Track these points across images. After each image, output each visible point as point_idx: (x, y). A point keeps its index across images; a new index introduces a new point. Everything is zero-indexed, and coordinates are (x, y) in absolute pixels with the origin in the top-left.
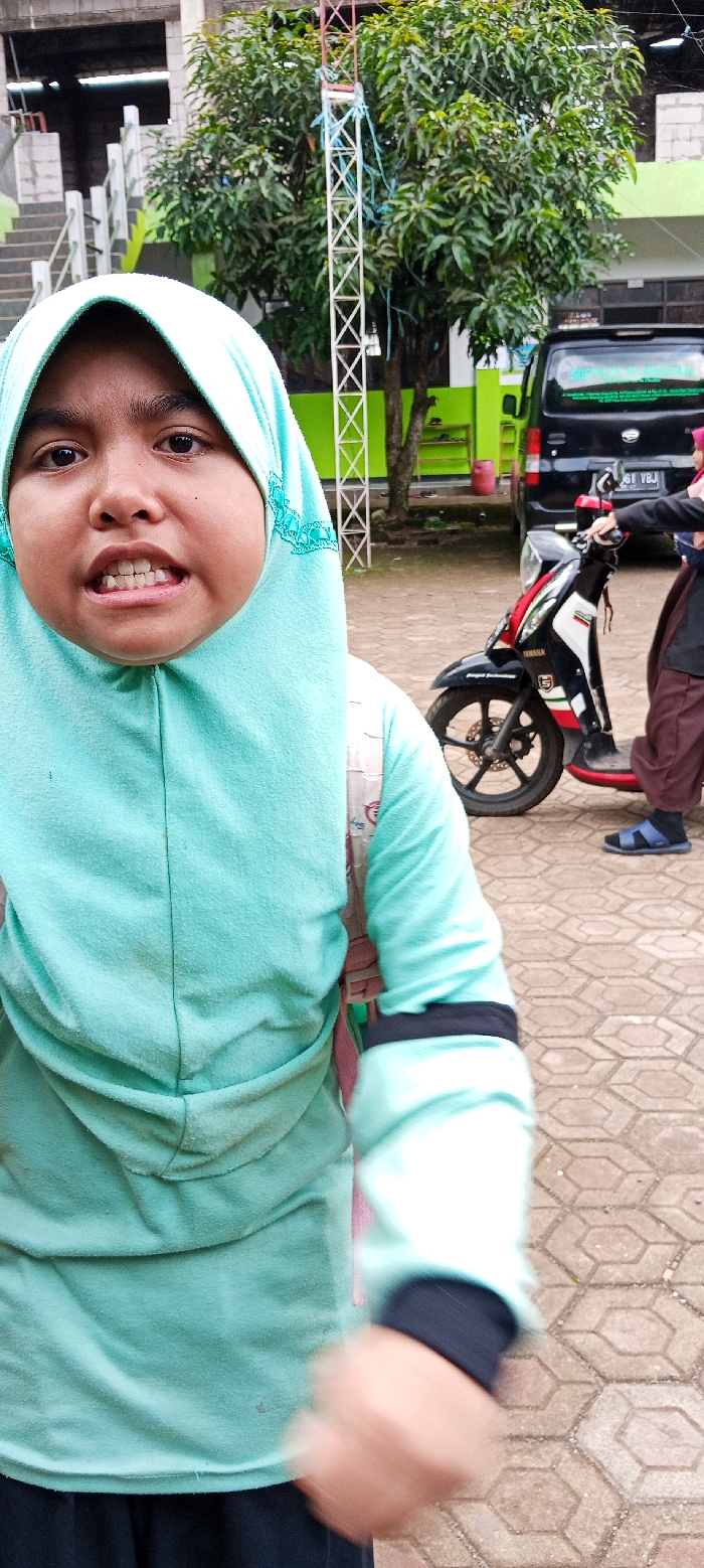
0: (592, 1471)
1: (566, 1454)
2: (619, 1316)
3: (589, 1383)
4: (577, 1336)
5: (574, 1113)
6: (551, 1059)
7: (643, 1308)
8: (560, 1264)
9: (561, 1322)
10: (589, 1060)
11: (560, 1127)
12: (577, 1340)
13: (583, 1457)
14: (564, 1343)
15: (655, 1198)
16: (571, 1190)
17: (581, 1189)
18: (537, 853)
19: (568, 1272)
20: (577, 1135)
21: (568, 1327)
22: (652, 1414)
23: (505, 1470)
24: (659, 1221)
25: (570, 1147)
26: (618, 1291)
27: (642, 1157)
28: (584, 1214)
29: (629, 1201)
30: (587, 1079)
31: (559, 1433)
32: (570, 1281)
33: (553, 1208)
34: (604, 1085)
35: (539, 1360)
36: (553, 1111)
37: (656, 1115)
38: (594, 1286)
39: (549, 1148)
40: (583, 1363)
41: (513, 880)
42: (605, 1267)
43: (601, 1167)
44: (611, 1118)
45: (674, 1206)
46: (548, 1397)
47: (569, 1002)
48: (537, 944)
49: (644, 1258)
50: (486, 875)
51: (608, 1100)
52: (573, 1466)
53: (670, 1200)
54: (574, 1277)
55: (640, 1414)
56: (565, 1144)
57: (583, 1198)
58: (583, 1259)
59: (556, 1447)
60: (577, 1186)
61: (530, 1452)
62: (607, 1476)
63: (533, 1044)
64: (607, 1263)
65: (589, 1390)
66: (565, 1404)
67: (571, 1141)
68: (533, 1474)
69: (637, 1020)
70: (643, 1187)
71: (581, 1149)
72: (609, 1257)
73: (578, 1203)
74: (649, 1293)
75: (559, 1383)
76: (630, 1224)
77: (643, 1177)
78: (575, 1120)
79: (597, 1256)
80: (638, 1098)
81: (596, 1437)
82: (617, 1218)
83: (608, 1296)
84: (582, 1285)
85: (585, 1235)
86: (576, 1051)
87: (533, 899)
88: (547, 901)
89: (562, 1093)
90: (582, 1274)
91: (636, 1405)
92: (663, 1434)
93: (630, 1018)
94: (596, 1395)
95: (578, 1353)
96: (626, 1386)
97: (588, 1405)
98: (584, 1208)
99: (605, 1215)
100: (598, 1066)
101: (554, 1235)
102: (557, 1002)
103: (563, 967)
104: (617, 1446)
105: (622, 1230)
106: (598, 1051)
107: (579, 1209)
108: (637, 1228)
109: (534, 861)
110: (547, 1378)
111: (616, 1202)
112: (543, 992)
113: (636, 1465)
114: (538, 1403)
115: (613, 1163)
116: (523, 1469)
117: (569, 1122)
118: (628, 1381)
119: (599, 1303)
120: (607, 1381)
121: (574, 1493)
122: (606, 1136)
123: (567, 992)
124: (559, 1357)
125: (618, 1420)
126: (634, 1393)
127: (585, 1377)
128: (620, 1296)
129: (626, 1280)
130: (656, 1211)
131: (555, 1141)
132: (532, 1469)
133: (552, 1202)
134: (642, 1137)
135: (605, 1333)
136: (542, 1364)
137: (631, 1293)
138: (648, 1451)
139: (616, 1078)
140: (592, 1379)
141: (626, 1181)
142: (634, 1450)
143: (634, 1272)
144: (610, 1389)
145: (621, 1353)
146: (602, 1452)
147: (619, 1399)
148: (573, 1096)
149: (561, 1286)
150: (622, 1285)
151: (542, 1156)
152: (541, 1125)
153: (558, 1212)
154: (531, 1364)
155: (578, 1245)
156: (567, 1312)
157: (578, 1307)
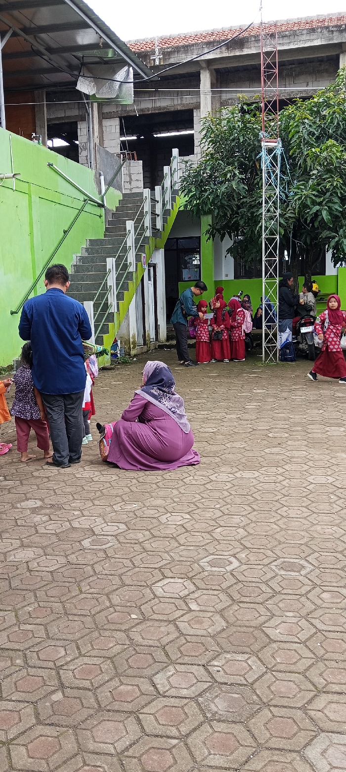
0: (308, 766)
1: (298, 758)
2: (333, 705)
3: (314, 731)
4: (313, 711)
5: (330, 619)
6: (325, 596)
7: (345, 703)
8: (311, 682)
9: (306, 705)
10: (343, 597)
11: (323, 625)
12: (312, 713)
13: (305, 759)
14: (306, 714)
16: (322, 652)
17: (327, 652)
18: (337, 503)
19: (314, 685)
20: (330, 629)
21: (309, 707)
22: (340, 746)
23: (270, 761)
25: (325, 633)
26: (335, 695)
28: (326, 662)
30: (339, 606)
31: (296, 749)
32: (314, 689)
33: (313, 658)
35: (293, 719)
36: (321, 618)
38: (324, 692)
39: (316, 633)
40: (313, 723)
41: (323, 514)
42: (331, 685)
43: (339, 643)
46: (295, 735)
47: (338, 572)
48: (329, 545)
50: (310, 511)
52: (300, 763)
54: (316, 688)
55: (335, 745)
56: (323, 632)
58: (322, 680)
59: (294, 755)
60: (325, 650)
61: (282, 755)
62: (315, 769)
63: (318, 588)
64: (333, 683)
65: (314, 734)
66: (302, 737)
67: (326, 631)
68: (282, 764)
71: (331, 635)
72: (334, 681)
73: (325, 657)
75: (300, 729)
78: (331, 623)
79: (328, 680)
81: (312, 753)
82: (341, 665)
83: (330, 697)
84: (319, 692)
85: (325, 671)
86: (337, 593)
87: (331, 524)
88: (338, 525)
89: (328, 611)
90: (320, 687)
91: (333, 742)
92: (343, 755)
94: (316, 736)
95: (312, 719)
96: (331, 734)
97: (312, 740)
98: (327, 660)
99: (336, 663)
101: (311, 670)
102: (333, 571)
103: (339, 556)
104: (321, 757)
105: (342, 670)
107: (324, 660)
109: (335, 506)
110: (295, 727)
111: (343, 659)
112: (327, 566)
113: (328, 765)
114: (290, 737)
115: (344, 642)
116: (277, 762)
117: (328, 623)
118: (332, 732)
119: (325, 699)
120: (323, 731)
123: (339, 567)
124: (303, 719)
125: (324, 747)
126: (333, 737)
127: (313, 728)
128: (336, 697)
129: (340, 691)
131: (320, 631)
132: (282, 762)
133: (313, 656)
135: (325, 711)
136: (295, 721)
137: (341, 697)
138: (335, 761)
140: (316, 730)
142: (329, 759)
143: (344, 688)
144: (323, 734)
145: (331, 721)
146: (314, 759)
147: (327, 739)
148: (332, 612)
149: (310, 691)
150: (338, 693)
151: (312, 636)
152: (314, 624)
153: (314, 660)
154: (290, 721)
155: (321, 675)
156: (310, 702)
157: (316, 700)
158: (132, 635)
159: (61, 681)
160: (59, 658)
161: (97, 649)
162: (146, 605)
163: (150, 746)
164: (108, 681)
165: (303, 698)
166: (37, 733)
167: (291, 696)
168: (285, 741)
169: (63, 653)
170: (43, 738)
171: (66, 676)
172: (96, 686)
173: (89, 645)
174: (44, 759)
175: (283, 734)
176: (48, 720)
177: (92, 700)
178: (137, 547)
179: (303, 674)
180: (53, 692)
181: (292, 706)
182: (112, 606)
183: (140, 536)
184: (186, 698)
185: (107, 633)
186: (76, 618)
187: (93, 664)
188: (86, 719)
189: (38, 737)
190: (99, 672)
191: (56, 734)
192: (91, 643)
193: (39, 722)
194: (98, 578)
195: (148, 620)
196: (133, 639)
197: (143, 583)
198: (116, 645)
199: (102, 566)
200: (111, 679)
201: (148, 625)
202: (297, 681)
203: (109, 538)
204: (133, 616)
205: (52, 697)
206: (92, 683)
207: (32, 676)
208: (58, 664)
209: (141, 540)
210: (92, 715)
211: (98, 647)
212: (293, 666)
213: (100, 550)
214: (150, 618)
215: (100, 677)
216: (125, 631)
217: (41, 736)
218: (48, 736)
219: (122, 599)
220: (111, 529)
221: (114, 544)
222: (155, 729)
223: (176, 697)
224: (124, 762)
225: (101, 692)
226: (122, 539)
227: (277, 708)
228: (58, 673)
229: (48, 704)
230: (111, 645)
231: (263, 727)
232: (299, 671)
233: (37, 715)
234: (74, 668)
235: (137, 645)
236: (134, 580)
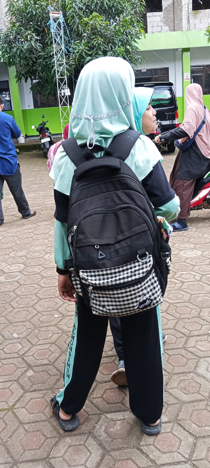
0: (202, 378)
1: (195, 375)
2: (199, 343)
4: (190, 348)
5: (174, 297)
7: (205, 340)
8: (180, 332)
9: (184, 346)
11: (171, 300)
12: (190, 349)
13: (199, 375)
14: (187, 350)
15: (201, 315)
16: (178, 315)
17: (181, 314)
19: (184, 334)
20: (176, 302)
21: (186, 346)
23: (180, 381)
24: (204, 320)
25: (175, 305)
26: (197, 337)
27: (195, 305)
29: (194, 316)
30: (175, 288)
31: (191, 371)
34: (180, 289)
36: (168, 297)
37: (196, 295)
38: (191, 336)
40: (193, 354)
42: (193, 332)
43: (185, 309)
44: (184, 297)
45: (207, 316)
46: (186, 363)
49: (202, 329)
51: (183, 293)
52: (197, 378)
53: (205, 313)
54: (185, 335)
57: (182, 317)
58: (186, 330)
59: (192, 374)
61: (185, 376)
62: (206, 379)
65: (196, 360)
66: (191, 364)
68: (187, 380)
69: (185, 273)
70: (198, 312)
71: (178, 305)
72: (193, 329)
74: (206, 337)
75: (188, 360)
76: (196, 321)
77: (197, 310)
78: (175, 298)
79: (189, 329)
80: (190, 291)
81: (201, 371)
82: (193, 320)
83: (195, 338)
84: (188, 337)
85: (185, 325)
86: (170, 282)
89: (169, 292)
90: (187, 334)
93: (183, 272)
94: (198, 361)
95: (191, 352)
97: (197, 364)
98: (183, 319)
99: (189, 320)
100: (177, 285)
101: (177, 326)
104: (207, 372)
105: (194, 323)
106: (176, 281)
107: (182, 319)
108: (199, 322)
110: (185, 359)
111: (191, 316)
114: (184, 365)
115: (188, 307)
116: (184, 380)
118: (206, 357)
119: (193, 340)
120: (201, 358)
121: (200, 384)
122: (184, 301)
124: (186, 354)
125: (206, 366)
126: (208, 360)
127: (195, 357)
128: (198, 338)
129: (199, 334)
130: (202, 318)
131: (171, 304)
133: (174, 318)
134: (194, 301)
135: (197, 347)
136: (182, 356)
137: (201, 337)
139: (183, 288)
140: (196, 358)
141: (192, 311)
143: (200, 332)
144: (201, 359)
145: (202, 351)
146: (204, 374)
147: (205, 361)
148: (172, 293)
149: (182, 337)
150: (198, 336)
151: (168, 308)
152: (166, 300)
153: (176, 320)
154: (179, 356)
155: (184, 327)
156: (186, 343)
157: (188, 342)
158: (60, 327)
159: (28, 363)
160: (20, 350)
161: (42, 339)
162: (61, 308)
163: (105, 388)
164: (59, 357)
165: (181, 342)
166: (29, 398)
167: (173, 342)
168: (183, 368)
169: (21, 347)
170: (34, 400)
171: (30, 360)
172: (53, 361)
173: (36, 338)
174: (40, 412)
175: (179, 364)
176: (31, 388)
177: (55, 370)
178: (38, 276)
179: (174, 328)
180: (26, 371)
181: (177, 347)
182: (38, 312)
183: (36, 269)
184: (112, 356)
185: (44, 329)
186: (18, 324)
187: (44, 349)
188: (56, 382)
189: (30, 400)
190: (51, 353)
191: (41, 396)
192: (36, 336)
193: (26, 392)
194: (21, 298)
195: (66, 316)
196: (63, 329)
197: (52, 296)
198: (53, 335)
199: (20, 290)
200: (60, 355)
201: (68, 319)
202: (173, 334)
203: (17, 274)
204: (56, 316)
205: (27, 375)
206: (49, 360)
207: (7, 364)
208: (21, 353)
209: (38, 272)
210: (59, 379)
211: (42, 338)
212: (166, 326)
213: (14, 281)
214: (67, 315)
215: (53, 355)
216: (55, 325)
217: (31, 399)
218: (37, 398)
219: (44, 307)
220: (14, 268)
221: (21, 276)
222: (103, 378)
223: (106, 357)
224: (93, 402)
225: (58, 364)
226: (25, 273)
227: (169, 351)
228: (23, 359)
229: (26, 379)
230: (50, 335)
231: (166, 363)
232: (171, 328)
233: (22, 387)
234: (32, 354)
235: (67, 332)
236: (46, 295)
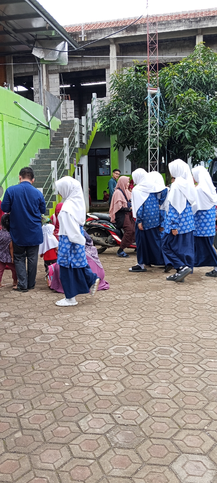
0: (174, 474)
1: (168, 470)
2: (190, 437)
3: (178, 453)
5: (188, 384)
6: (185, 369)
7: (197, 436)
8: (176, 422)
9: (173, 437)
10: (196, 370)
11: (184, 388)
12: (176, 442)
13: (172, 470)
14: (173, 443)
15: (206, 408)
16: (183, 404)
18: (193, 312)
19: (178, 425)
20: (188, 390)
21: (175, 438)
22: (193, 462)
23: (150, 472)
24: (206, 414)
25: (185, 393)
26: (191, 431)
27: (206, 397)
28: (186, 411)
29: (199, 408)
30: (194, 376)
31: (167, 464)
32: (178, 427)
33: (177, 408)
34: (199, 377)
35: (165, 446)
36: (183, 383)
37: (212, 386)
38: (184, 429)
39: (179, 393)
40: (177, 448)
41: (184, 320)
42: (188, 424)
43: (193, 399)
44: (199, 386)
45: (212, 410)
46: (166, 456)
47: (194, 354)
48: (187, 338)
49: (200, 423)
50: (177, 318)
51: (199, 381)
52: (169, 473)
53: (211, 408)
54: (179, 426)
55: (190, 462)
56: (184, 392)
57: (186, 406)
58: (183, 422)
59: (165, 468)
60: (185, 403)
61: (158, 468)
62: (178, 476)
63: (181, 365)
64: (189, 423)
65: (177, 455)
66: (170, 457)
67: (186, 391)
68: (158, 473)
69: (212, 360)
70: (204, 405)
71: (189, 394)
72: (190, 422)
73: (185, 407)
74: (200, 432)
75: (169, 452)
76: (198, 414)
77: (205, 402)
78: (189, 386)
79: (187, 421)
80: (208, 381)
81: (176, 466)
82: (195, 412)
83: (188, 431)
84: (181, 429)
85: (185, 416)
86: (193, 368)
87: (189, 325)
88: (193, 326)
89: (187, 379)
90: (181, 426)
91: (189, 460)
92: (195, 467)
93: (211, 360)
94: (179, 456)
95: (176, 445)
96: (188, 455)
97: (176, 458)
99: (192, 411)
100: (198, 372)
101: (176, 415)
102: (191, 354)
103: (194, 345)
104: (182, 469)
105: (195, 415)
106: (199, 368)
107: (185, 409)
108: (200, 415)
109: (192, 314)
110: (166, 451)
111: (195, 408)
112: (187, 351)
113: (186, 474)
114: (163, 457)
115: (197, 398)
116: (155, 472)
117: (187, 387)
118: (188, 453)
119: (185, 433)
120: (183, 453)
121: (167, 479)
122: (196, 391)
123: (194, 352)
124: (171, 446)
125: (184, 463)
126: (189, 456)
127: (177, 451)
128: (191, 432)
129: (194, 428)
130: (206, 411)
131: (182, 391)
132: (158, 472)
133: (177, 407)
134: (207, 392)
135: (185, 441)
136: (166, 447)
137: (194, 431)
138: (190, 471)
139: (203, 376)
140: (179, 452)
141: (200, 403)
142: (187, 470)
143: (196, 426)
144: (183, 455)
145: (187, 446)
146: (177, 470)
147: (185, 457)
148: (189, 380)
149: (175, 428)
150: (192, 429)
151: (177, 395)
152: (178, 387)
153: (178, 409)
154: (163, 447)
155: (182, 418)
156: (175, 435)
157: (179, 434)
158: (65, 395)
159: (21, 425)
160: (20, 411)
161: (44, 405)
162: (74, 377)
163: (76, 464)
164: (50, 424)
165: (171, 432)
166: (6, 458)
167: (164, 432)
168: (160, 459)
169: (22, 407)
170: (9, 461)
171: (24, 422)
172: (43, 428)
173: (39, 402)
174: (10, 474)
175: (158, 455)
176: (12, 449)
177: (40, 437)
178: (70, 341)
179: (171, 418)
180: (16, 432)
181: (164, 437)
182: (53, 378)
183: (71, 334)
184: (98, 434)
185: (51, 395)
186: (31, 386)
187: (41, 414)
188: (37, 449)
189: (6, 460)
190: (45, 419)
191: (17, 458)
192: (40, 401)
193: (7, 451)
194: (45, 361)
195: (75, 386)
196: (66, 399)
197: (73, 364)
198: (55, 402)
199: (47, 353)
200: (52, 424)
201: (76, 389)
202: (167, 422)
203: (52, 336)
204: (67, 384)
205: (15, 435)
206: (40, 426)
207: (3, 422)
208: (19, 414)
209: (72, 337)
210: (40, 446)
211: (44, 404)
212: (165, 413)
213: (46, 343)
214: (77, 385)
215: (45, 422)
216: (61, 393)
217: (8, 459)
218: (12, 460)
219: (60, 373)
220: (52, 330)
221: (55, 339)
222: (80, 453)
223: (92, 434)
224: (60, 475)
225: (46, 432)
226: (60, 336)
227: (155, 440)
228: (19, 420)
229: (12, 439)
230: (53, 402)
231: (146, 451)
232: (169, 416)
233: (6, 446)
234: (29, 417)
235: (69, 402)
236: (67, 361)
